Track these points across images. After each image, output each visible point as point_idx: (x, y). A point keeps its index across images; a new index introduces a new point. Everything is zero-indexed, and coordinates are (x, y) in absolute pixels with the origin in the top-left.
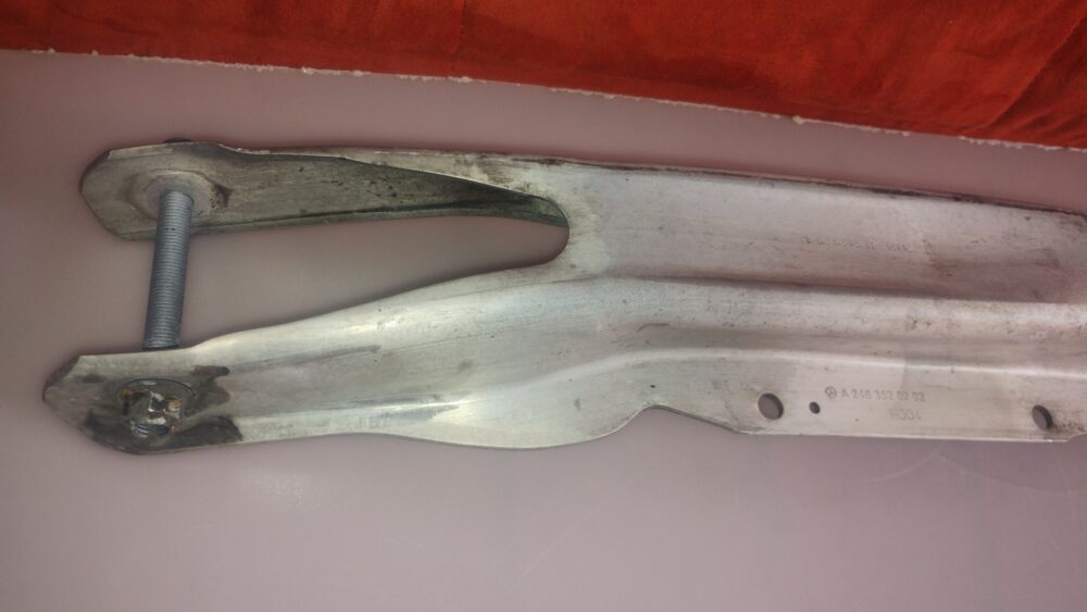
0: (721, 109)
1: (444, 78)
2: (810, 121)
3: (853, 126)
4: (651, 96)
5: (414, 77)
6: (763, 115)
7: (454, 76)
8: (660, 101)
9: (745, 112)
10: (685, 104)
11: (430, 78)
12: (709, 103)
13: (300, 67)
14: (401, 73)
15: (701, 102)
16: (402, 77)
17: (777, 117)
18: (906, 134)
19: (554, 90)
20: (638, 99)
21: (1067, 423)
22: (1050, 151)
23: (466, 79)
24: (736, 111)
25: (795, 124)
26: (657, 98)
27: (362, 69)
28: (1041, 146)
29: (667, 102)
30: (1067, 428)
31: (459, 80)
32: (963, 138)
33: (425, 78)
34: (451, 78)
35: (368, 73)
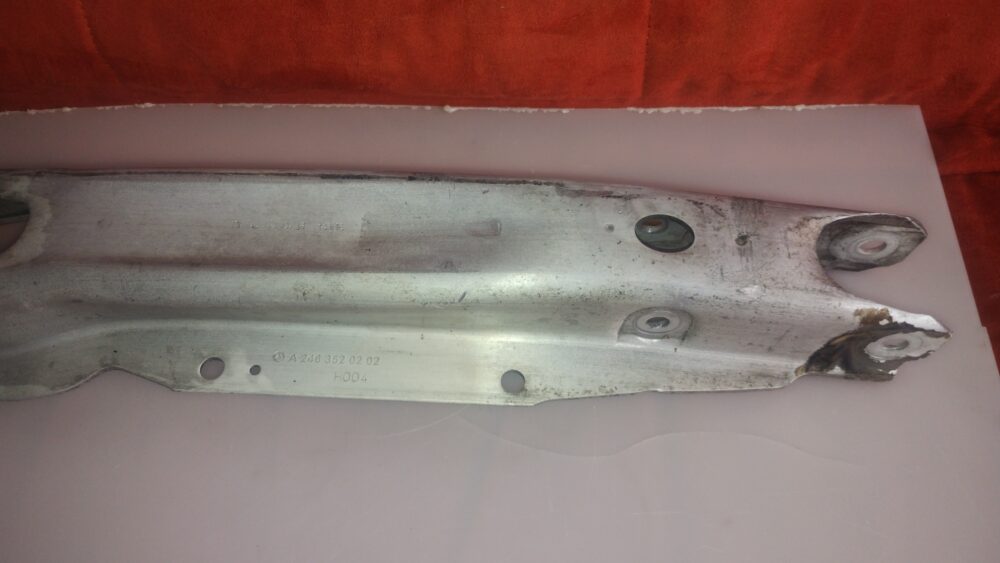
0: (372, 106)
1: (131, 106)
2: (462, 108)
3: (508, 109)
4: (305, 102)
5: (108, 108)
6: (414, 107)
7: (139, 103)
8: (315, 106)
9: (396, 107)
10: (339, 106)
11: (120, 107)
12: (361, 102)
13: (26, 110)
14: (99, 106)
15: (354, 102)
16: (100, 108)
17: (428, 108)
18: (565, 111)
19: (221, 105)
20: (294, 106)
21: (542, 388)
22: (737, 112)
23: (149, 105)
24: (388, 107)
25: (447, 113)
26: (313, 103)
27: (70, 107)
28: (725, 108)
29: (321, 105)
30: (540, 393)
31: (143, 106)
32: (632, 109)
33: (117, 108)
34: (137, 105)
35: (75, 108)
